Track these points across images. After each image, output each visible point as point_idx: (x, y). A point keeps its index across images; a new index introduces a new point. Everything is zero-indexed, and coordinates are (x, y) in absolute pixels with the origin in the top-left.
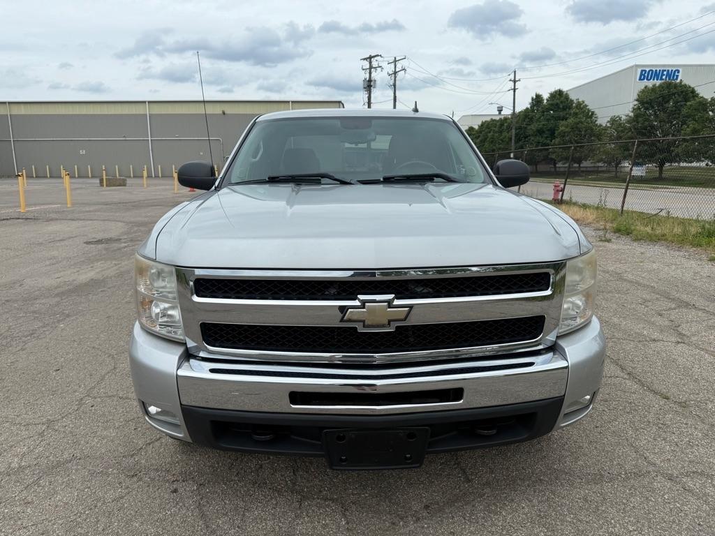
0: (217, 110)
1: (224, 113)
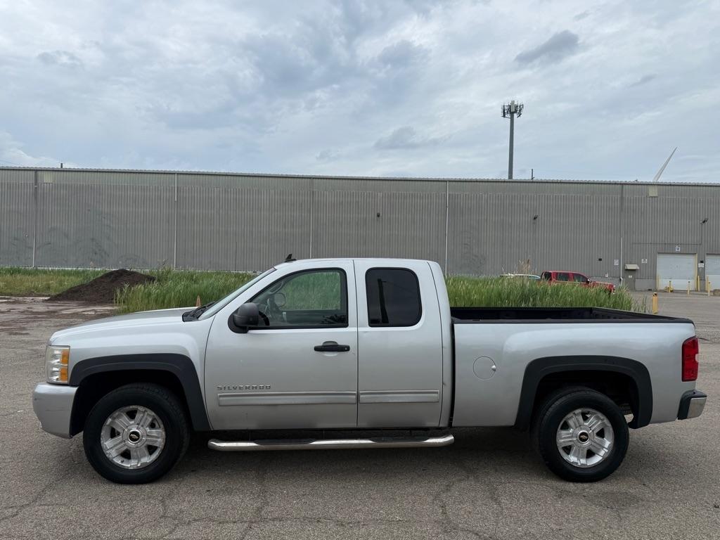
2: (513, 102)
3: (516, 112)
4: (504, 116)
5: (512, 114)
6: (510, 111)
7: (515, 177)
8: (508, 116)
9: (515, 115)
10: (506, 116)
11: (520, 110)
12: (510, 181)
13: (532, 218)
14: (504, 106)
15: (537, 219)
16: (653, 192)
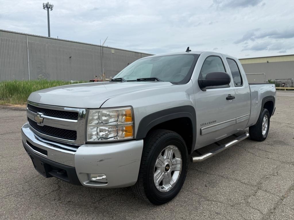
0: (265, 61)
1: (268, 62)
2: (48, 3)
3: (50, 8)
4: (44, 8)
5: (48, 8)
6: (47, 7)
7: (51, 37)
8: (46, 9)
9: (50, 9)
10: (45, 8)
11: (52, 7)
12: (49, 38)
13: (69, 57)
14: (44, 3)
15: (71, 58)
16: (113, 51)
